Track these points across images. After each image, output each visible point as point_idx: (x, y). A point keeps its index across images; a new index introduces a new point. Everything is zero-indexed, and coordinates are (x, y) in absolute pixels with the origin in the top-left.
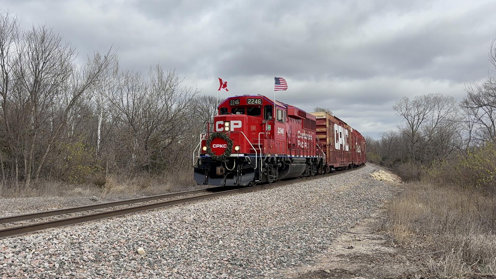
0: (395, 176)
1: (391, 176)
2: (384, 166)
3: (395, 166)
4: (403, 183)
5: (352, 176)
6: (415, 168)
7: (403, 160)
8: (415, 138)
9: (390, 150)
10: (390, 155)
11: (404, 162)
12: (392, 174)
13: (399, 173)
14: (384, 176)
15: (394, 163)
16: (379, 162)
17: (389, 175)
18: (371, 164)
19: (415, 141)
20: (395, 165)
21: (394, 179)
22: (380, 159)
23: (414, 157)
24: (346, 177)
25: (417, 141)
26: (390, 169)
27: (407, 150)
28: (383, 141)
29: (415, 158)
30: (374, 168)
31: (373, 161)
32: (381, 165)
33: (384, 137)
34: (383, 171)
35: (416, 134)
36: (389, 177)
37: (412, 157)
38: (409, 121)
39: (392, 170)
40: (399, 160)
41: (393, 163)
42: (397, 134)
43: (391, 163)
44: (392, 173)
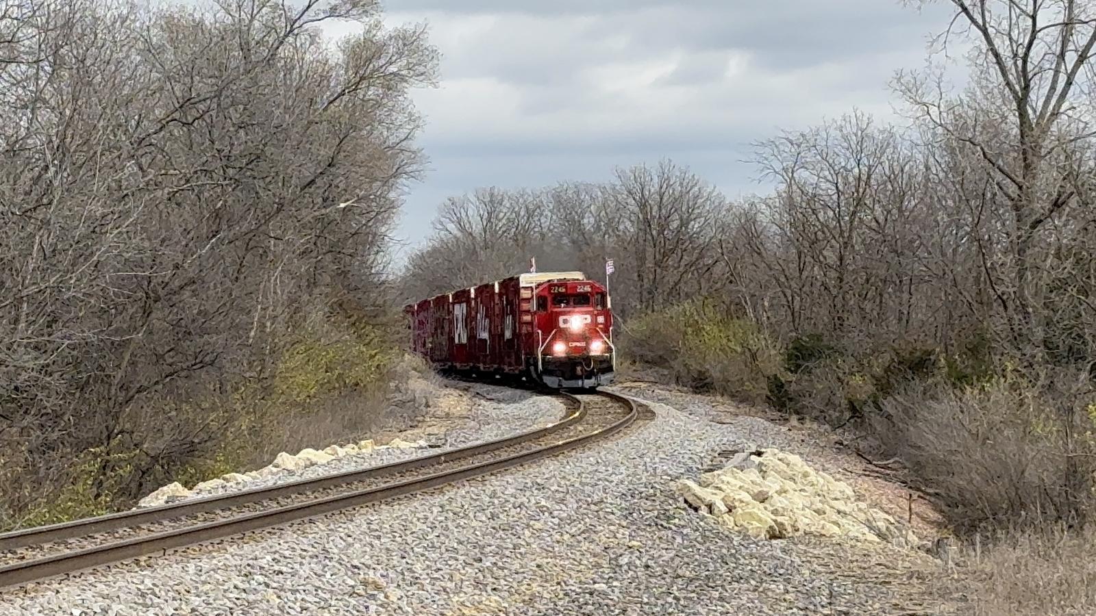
0: (891, 494)
1: (859, 498)
2: (801, 420)
3: (889, 417)
4: (953, 548)
5: (542, 510)
6: (1046, 427)
7: (951, 364)
8: (1047, 180)
9: (848, 278)
10: (853, 320)
11: (960, 379)
12: (866, 484)
13: (918, 467)
14: (798, 500)
15: (884, 387)
16: (764, 384)
17: (842, 485)
18: (700, 404)
19: (1041, 205)
20: (888, 405)
21: (881, 525)
22: (773, 360)
23: (1039, 334)
24: (493, 517)
25: (1057, 205)
26: (848, 438)
27: (977, 280)
28: (791, 205)
29: (1045, 342)
30: (720, 437)
31: (715, 374)
32: (781, 406)
33: (802, 175)
34: (795, 459)
35: (1047, 144)
36: (840, 505)
37: (1017, 338)
38: (997, 42)
39: (863, 445)
40: (920, 365)
41: (870, 388)
42: (905, 152)
43: (861, 386)
44: (866, 474)
